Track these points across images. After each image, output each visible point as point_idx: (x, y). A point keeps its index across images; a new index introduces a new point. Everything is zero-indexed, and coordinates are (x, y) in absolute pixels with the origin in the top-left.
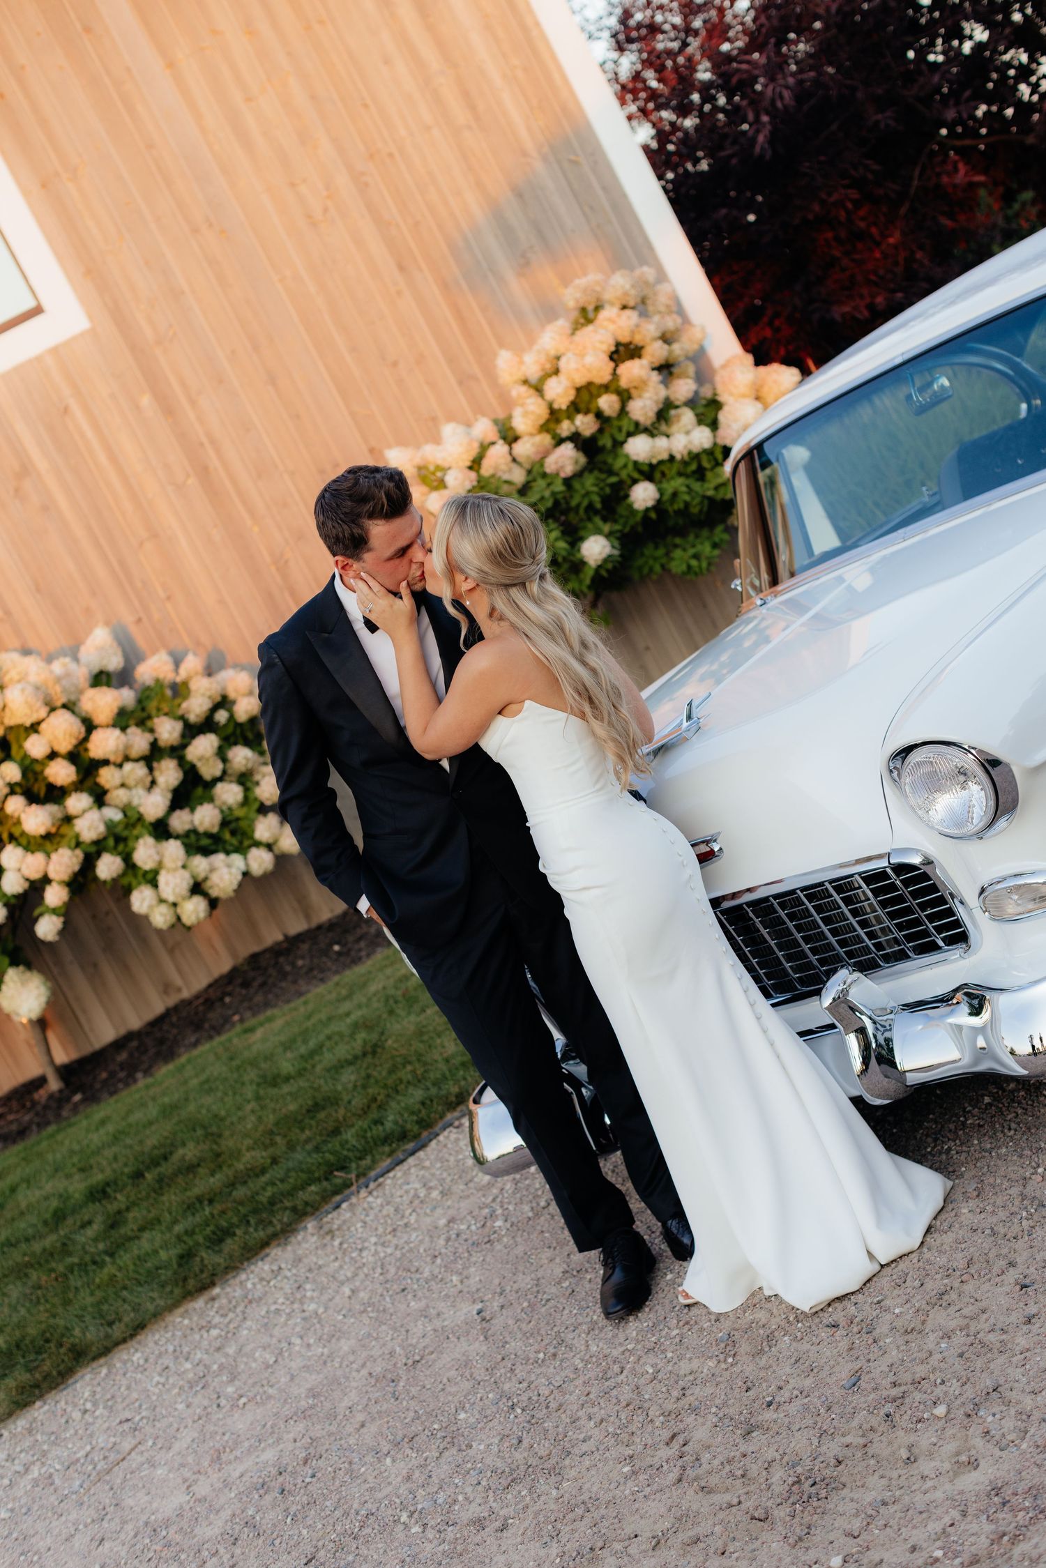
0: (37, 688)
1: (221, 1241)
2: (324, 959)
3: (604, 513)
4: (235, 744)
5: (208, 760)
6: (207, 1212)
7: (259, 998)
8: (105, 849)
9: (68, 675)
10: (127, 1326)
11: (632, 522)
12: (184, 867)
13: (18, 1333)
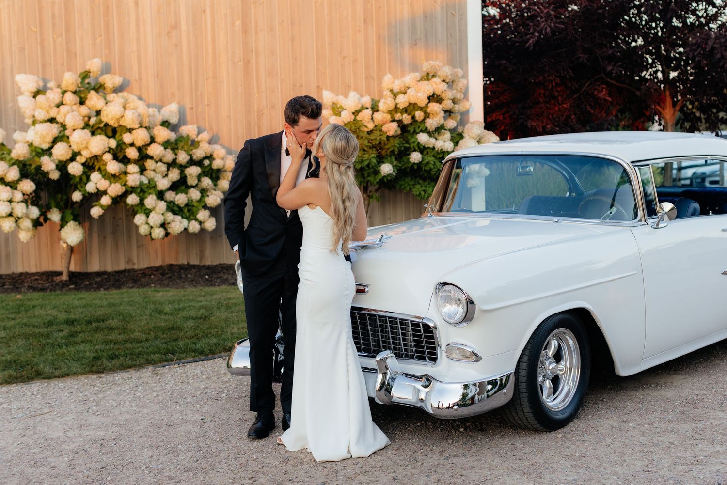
0: (139, 115)
1: (113, 359)
2: (200, 279)
3: (397, 157)
4: (207, 176)
5: (193, 177)
6: (112, 346)
7: (166, 282)
8: (135, 192)
9: (154, 116)
10: (62, 372)
11: (406, 165)
12: (163, 214)
13: (16, 357)
